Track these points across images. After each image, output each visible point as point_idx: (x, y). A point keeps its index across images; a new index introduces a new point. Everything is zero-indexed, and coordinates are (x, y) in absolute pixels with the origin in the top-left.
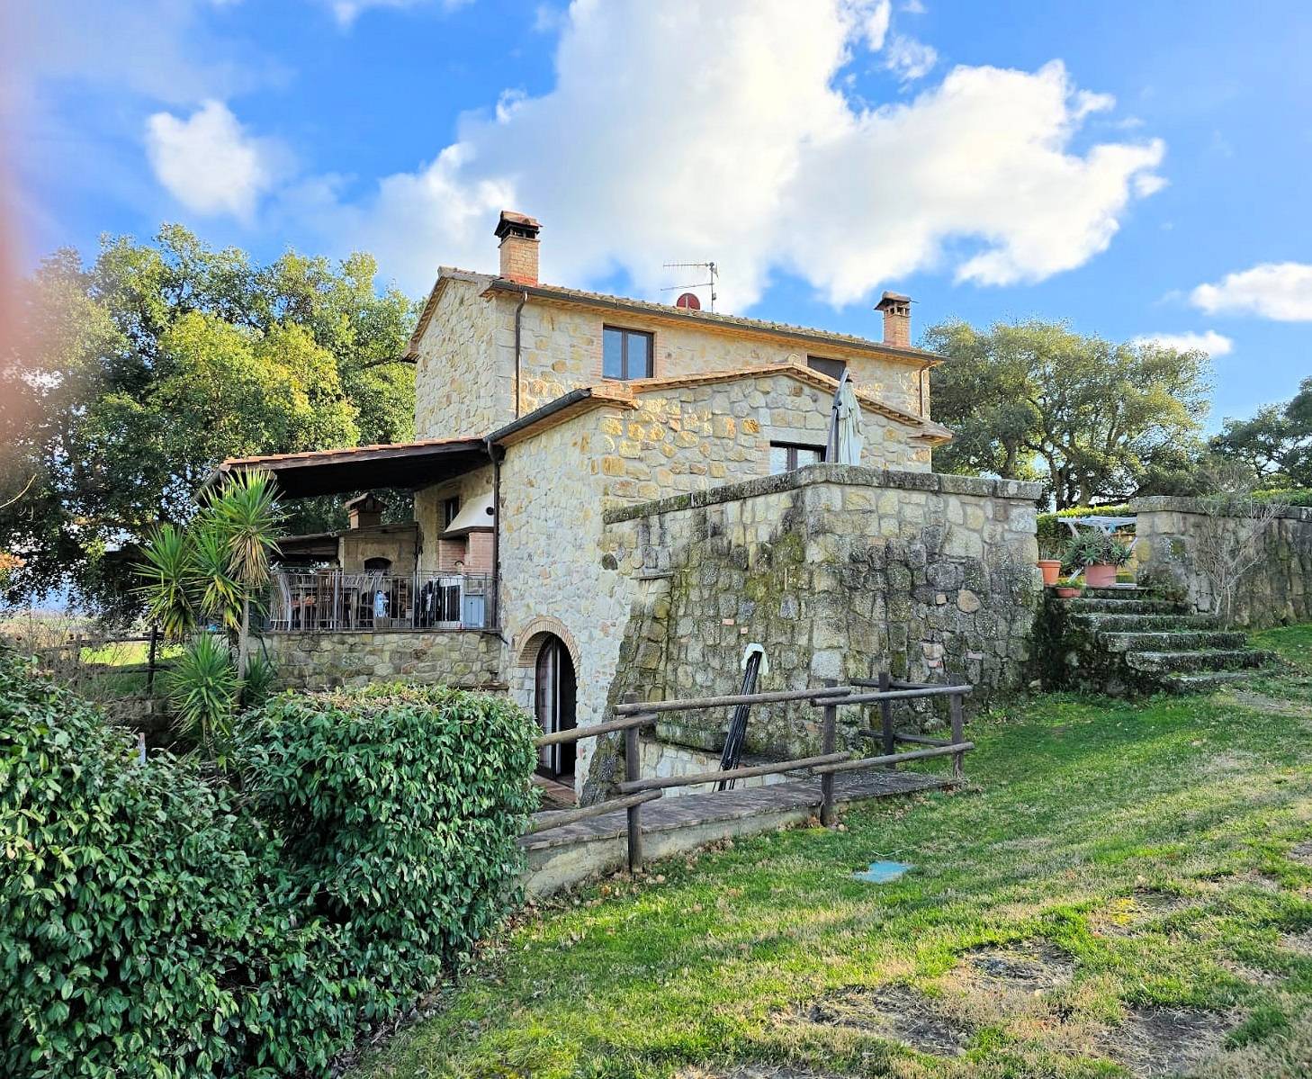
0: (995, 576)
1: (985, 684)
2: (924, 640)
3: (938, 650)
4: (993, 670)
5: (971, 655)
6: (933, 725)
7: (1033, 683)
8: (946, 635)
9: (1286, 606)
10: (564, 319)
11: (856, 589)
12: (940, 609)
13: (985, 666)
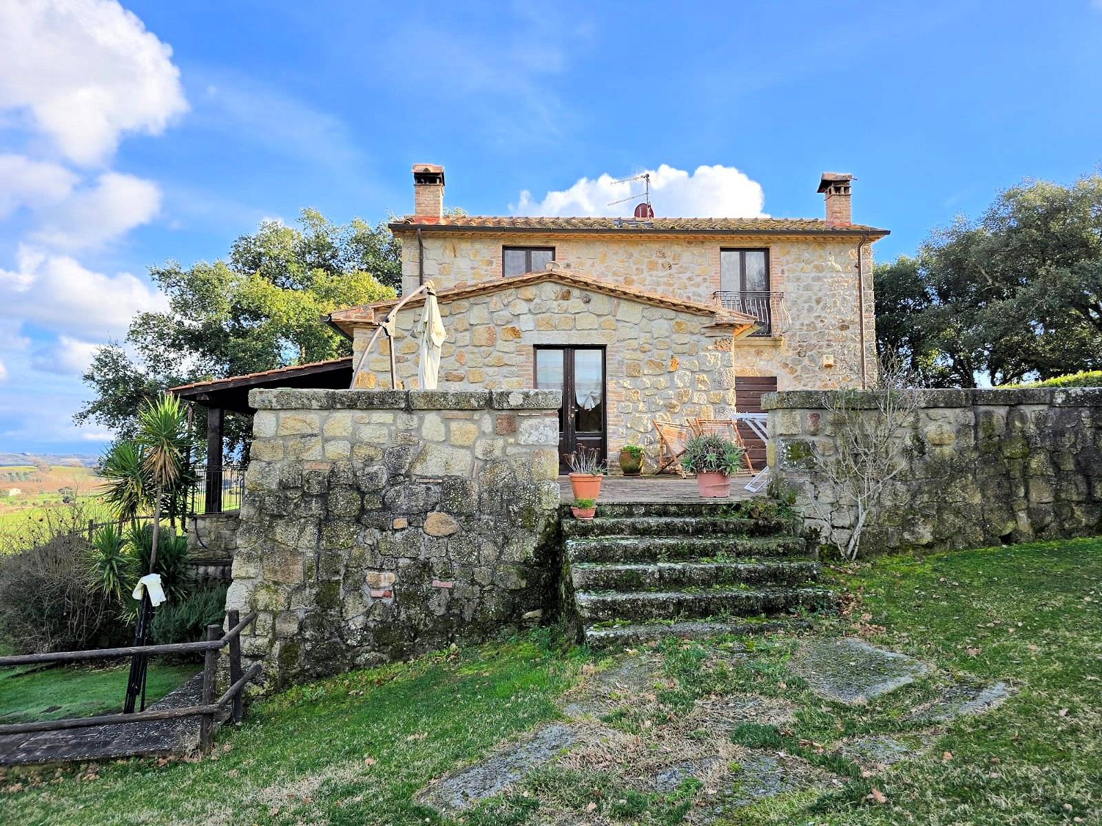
0: (485, 495)
1: (454, 615)
2: (368, 568)
3: (388, 579)
4: (469, 600)
5: (437, 583)
6: (367, 660)
7: (529, 614)
8: (403, 562)
9: (1013, 516)
10: (465, 247)
11: (281, 517)
12: (398, 535)
13: (456, 595)
